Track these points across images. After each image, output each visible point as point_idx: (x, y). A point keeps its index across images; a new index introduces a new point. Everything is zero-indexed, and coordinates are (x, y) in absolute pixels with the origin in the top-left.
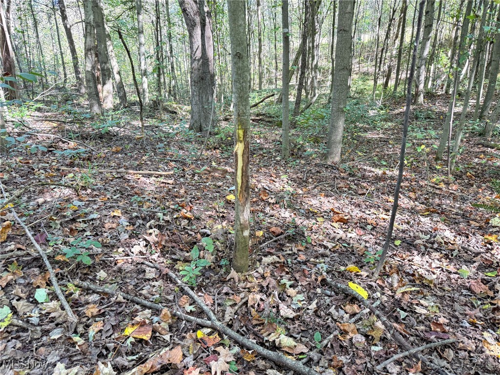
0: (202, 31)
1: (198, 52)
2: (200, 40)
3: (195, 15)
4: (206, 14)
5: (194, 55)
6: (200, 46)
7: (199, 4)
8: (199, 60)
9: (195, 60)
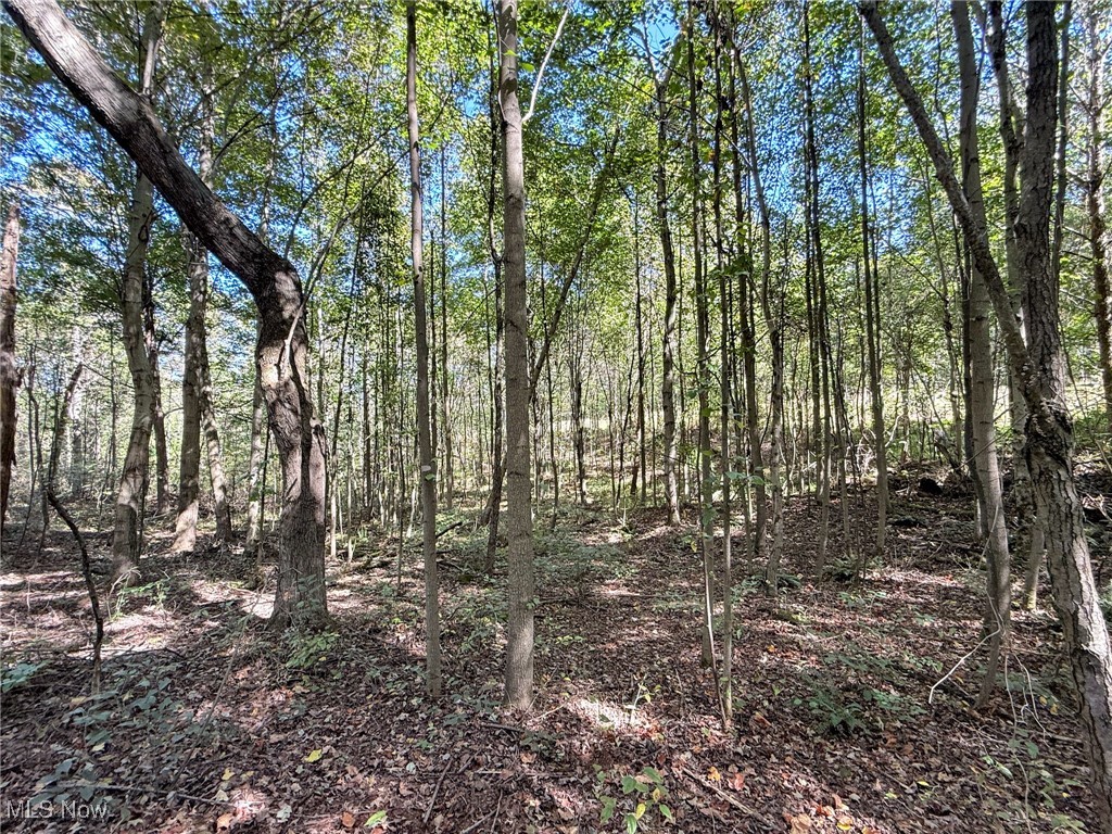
0: (303, 456)
1: (294, 489)
2: (299, 470)
3: (291, 432)
4: (313, 430)
5: (288, 493)
6: (299, 480)
7: (302, 416)
8: (295, 502)
9: (288, 501)
